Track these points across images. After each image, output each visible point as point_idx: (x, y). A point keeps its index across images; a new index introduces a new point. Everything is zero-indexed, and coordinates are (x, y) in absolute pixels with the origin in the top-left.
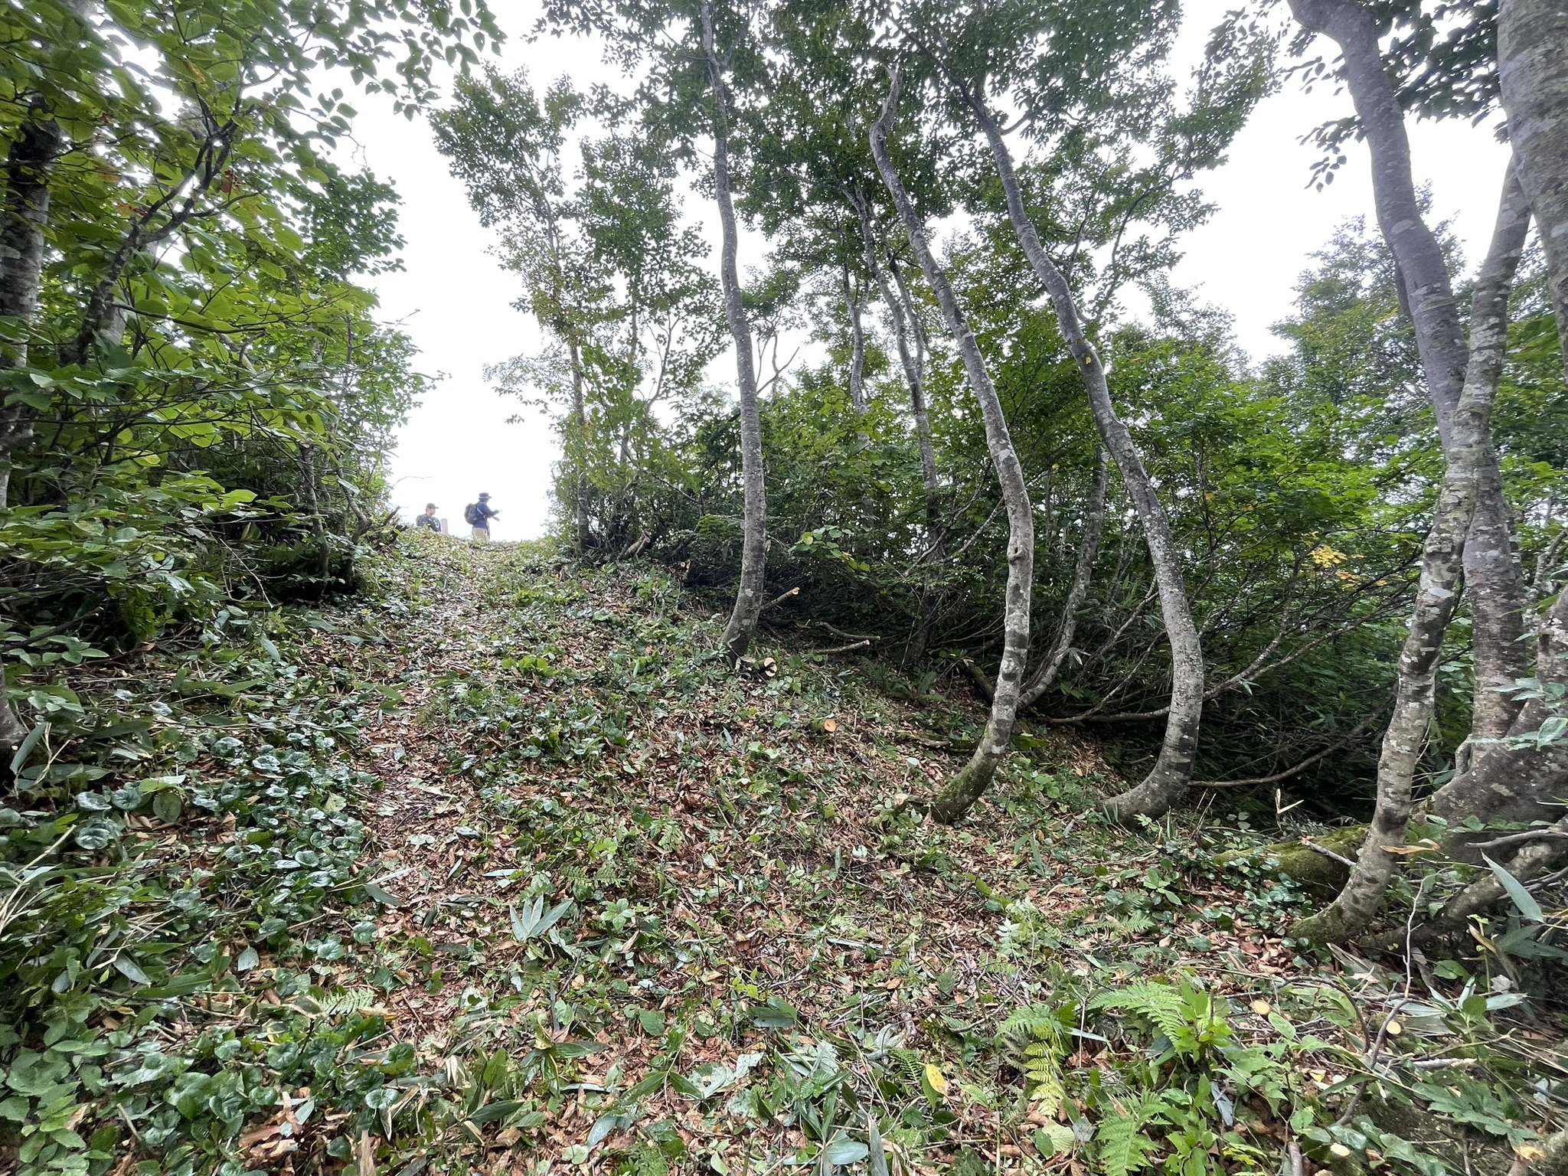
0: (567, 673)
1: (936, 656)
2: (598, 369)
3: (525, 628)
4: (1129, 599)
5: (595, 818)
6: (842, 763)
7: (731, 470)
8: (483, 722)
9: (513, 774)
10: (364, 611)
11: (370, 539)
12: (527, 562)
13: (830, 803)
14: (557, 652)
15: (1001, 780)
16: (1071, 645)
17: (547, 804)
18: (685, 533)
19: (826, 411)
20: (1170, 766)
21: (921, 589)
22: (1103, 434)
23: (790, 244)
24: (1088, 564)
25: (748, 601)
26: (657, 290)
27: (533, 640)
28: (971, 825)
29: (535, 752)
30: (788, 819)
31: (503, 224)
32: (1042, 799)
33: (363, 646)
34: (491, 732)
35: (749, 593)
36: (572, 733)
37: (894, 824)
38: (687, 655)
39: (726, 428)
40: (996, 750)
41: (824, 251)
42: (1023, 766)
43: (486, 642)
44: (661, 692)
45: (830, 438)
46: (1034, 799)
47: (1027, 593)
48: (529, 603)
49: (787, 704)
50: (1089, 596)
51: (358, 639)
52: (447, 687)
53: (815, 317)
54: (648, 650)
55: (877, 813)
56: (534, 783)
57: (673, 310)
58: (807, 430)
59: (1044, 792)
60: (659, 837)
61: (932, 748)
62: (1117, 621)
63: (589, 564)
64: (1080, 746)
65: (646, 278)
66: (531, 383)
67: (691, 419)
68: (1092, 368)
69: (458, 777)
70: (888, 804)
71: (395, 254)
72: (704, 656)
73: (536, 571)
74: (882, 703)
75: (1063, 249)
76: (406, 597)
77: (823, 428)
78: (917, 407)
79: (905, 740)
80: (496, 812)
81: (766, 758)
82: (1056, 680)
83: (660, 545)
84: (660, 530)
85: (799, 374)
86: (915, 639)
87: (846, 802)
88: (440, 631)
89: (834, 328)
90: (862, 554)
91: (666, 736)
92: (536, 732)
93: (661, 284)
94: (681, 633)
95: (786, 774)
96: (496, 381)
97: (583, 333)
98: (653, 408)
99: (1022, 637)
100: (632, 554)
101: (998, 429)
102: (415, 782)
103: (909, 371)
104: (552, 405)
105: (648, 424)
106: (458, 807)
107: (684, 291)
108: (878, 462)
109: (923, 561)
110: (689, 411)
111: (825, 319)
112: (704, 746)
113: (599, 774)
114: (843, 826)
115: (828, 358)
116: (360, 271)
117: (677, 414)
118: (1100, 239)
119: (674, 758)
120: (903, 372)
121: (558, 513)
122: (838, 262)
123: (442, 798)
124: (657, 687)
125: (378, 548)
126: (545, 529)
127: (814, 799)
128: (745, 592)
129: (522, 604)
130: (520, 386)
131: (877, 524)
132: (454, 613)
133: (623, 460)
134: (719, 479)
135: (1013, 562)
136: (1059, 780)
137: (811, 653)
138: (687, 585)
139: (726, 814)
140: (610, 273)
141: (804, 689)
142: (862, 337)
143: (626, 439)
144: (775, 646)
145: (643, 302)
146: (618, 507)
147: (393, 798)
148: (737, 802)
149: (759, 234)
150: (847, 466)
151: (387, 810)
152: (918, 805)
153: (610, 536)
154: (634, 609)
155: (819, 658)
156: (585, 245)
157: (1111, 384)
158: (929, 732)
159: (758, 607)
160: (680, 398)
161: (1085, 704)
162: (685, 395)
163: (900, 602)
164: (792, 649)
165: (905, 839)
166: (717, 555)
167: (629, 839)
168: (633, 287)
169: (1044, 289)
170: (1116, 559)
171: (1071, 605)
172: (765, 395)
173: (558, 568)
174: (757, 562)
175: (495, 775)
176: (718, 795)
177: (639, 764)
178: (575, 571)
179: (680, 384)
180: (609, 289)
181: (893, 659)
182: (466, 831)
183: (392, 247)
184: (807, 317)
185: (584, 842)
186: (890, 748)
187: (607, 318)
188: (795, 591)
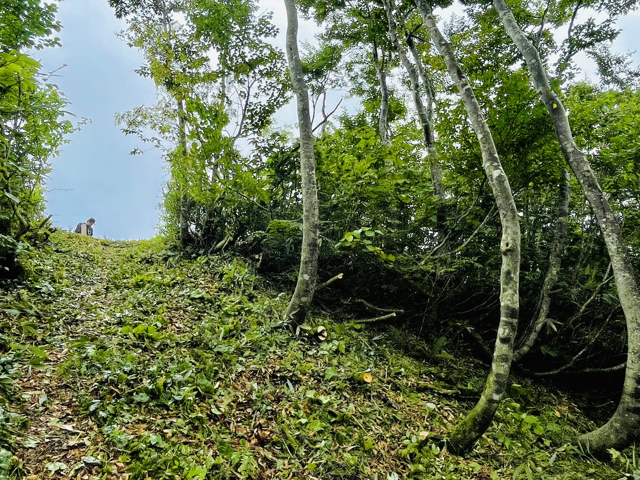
0: (170, 337)
1: (445, 324)
2: (196, 114)
3: (140, 304)
4: (590, 282)
5: (189, 450)
6: (377, 407)
7: (292, 188)
8: (106, 374)
9: (128, 415)
10: (22, 291)
11: (29, 238)
12: (143, 255)
13: (369, 438)
14: (163, 322)
15: (498, 420)
16: (548, 316)
17: (154, 438)
18: (258, 234)
19: (362, 144)
20: (628, 410)
21: (434, 274)
22: (567, 159)
23: (335, 27)
24: (558, 256)
25: (306, 283)
26: (240, 60)
27: (146, 313)
28: (477, 456)
29: (144, 398)
30: (336, 451)
31: (131, 16)
32: (531, 436)
33: (20, 317)
34: (112, 383)
35: (306, 277)
36: (173, 383)
37: (419, 455)
38: (259, 324)
39: (289, 158)
40: (496, 397)
41: (358, 33)
42: (514, 408)
43: (111, 314)
44: (240, 352)
45: (364, 164)
46: (523, 435)
47: (516, 277)
48: (143, 285)
49: (335, 362)
50: (560, 280)
51: (17, 312)
52: (81, 348)
53: (353, 79)
54: (231, 320)
55: (405, 447)
56: (144, 422)
57: (251, 74)
58: (348, 158)
59: (532, 430)
60: (238, 465)
61: (446, 396)
62: (582, 298)
63: (188, 257)
64: (557, 394)
65: (232, 52)
66: (149, 126)
67: (264, 150)
68: (557, 111)
69: (86, 418)
70: (414, 439)
71: (54, 34)
72: (273, 325)
73: (149, 261)
74: (406, 361)
75: (533, 29)
76: (53, 281)
77: (360, 158)
78: (429, 141)
79: (424, 389)
80: (114, 445)
81: (319, 403)
82: (537, 343)
83: (240, 243)
84: (240, 232)
85: (341, 119)
86: (429, 312)
87: (381, 438)
88: (78, 306)
89: (366, 86)
90: (389, 249)
91: (244, 386)
92: (146, 382)
93: (242, 56)
94: (255, 307)
95: (334, 415)
96: (124, 125)
97: (186, 91)
98: (236, 143)
99: (513, 310)
100: (219, 249)
101: (491, 155)
102: (53, 421)
103: (422, 116)
104: (164, 142)
105: (232, 155)
106: (86, 441)
107: (260, 60)
108: (401, 181)
109: (435, 253)
110: (263, 145)
111: (360, 80)
112: (273, 393)
113: (193, 415)
114: (379, 457)
115: (363, 108)
116: (28, 46)
117: (254, 147)
118: (558, 22)
119: (250, 403)
120: (417, 117)
121: (165, 219)
122: (369, 40)
123: (73, 434)
124: (237, 348)
125: (35, 245)
126: (157, 231)
127: (356, 436)
128: (303, 277)
129: (138, 286)
130: (141, 128)
131: (399, 226)
132: (87, 292)
133: (214, 180)
134: (284, 194)
135: (505, 253)
136: (542, 420)
137: (352, 324)
138: (260, 271)
139: (290, 447)
140: (206, 48)
141: (347, 350)
142: (388, 93)
143: (216, 166)
144: (325, 317)
145: (230, 69)
146: (211, 215)
147: (37, 433)
148: (298, 438)
149: (312, 22)
150: (376, 185)
151: (31, 442)
152: (436, 440)
153: (203, 236)
154: (221, 290)
155: (358, 327)
156: (188, 29)
157: (572, 123)
158: (442, 383)
159: (313, 287)
160: (256, 136)
161: (559, 362)
162: (259, 133)
163: (418, 285)
164: (338, 319)
165: (428, 466)
166: (282, 250)
167: (215, 467)
168: (222, 58)
169: (520, 56)
170: (578, 252)
171: (547, 287)
172: (317, 134)
173: (166, 259)
174: (312, 255)
175: (114, 415)
176: (283, 432)
177: (224, 408)
178: (178, 262)
179: (256, 126)
180: (206, 59)
181: (413, 327)
182: (91, 460)
183: (53, 30)
184: (347, 79)
185: (181, 469)
186: (413, 395)
187: (203, 80)
188: (340, 276)
